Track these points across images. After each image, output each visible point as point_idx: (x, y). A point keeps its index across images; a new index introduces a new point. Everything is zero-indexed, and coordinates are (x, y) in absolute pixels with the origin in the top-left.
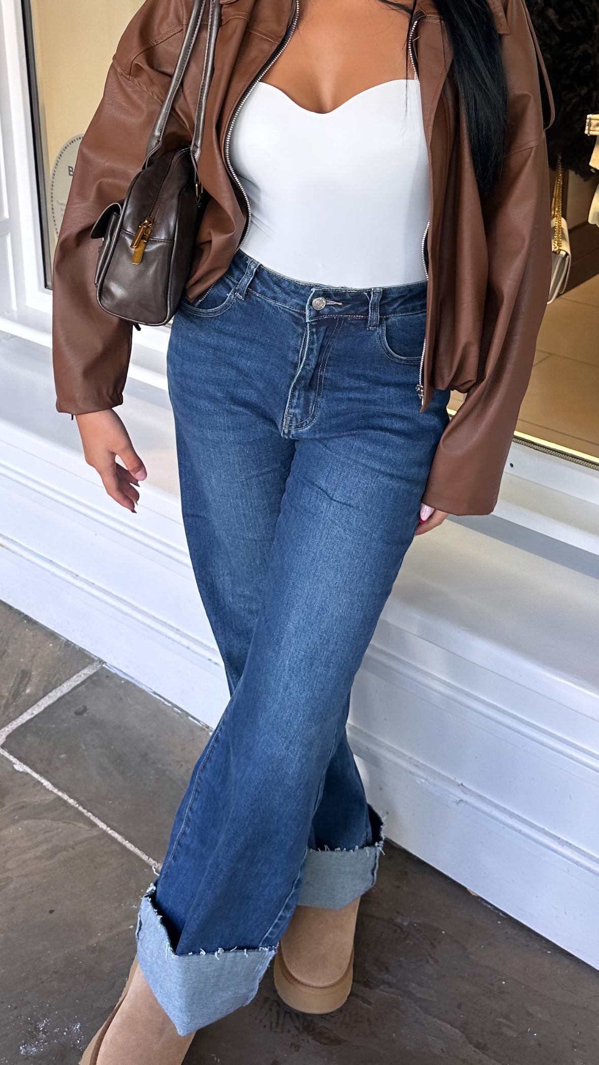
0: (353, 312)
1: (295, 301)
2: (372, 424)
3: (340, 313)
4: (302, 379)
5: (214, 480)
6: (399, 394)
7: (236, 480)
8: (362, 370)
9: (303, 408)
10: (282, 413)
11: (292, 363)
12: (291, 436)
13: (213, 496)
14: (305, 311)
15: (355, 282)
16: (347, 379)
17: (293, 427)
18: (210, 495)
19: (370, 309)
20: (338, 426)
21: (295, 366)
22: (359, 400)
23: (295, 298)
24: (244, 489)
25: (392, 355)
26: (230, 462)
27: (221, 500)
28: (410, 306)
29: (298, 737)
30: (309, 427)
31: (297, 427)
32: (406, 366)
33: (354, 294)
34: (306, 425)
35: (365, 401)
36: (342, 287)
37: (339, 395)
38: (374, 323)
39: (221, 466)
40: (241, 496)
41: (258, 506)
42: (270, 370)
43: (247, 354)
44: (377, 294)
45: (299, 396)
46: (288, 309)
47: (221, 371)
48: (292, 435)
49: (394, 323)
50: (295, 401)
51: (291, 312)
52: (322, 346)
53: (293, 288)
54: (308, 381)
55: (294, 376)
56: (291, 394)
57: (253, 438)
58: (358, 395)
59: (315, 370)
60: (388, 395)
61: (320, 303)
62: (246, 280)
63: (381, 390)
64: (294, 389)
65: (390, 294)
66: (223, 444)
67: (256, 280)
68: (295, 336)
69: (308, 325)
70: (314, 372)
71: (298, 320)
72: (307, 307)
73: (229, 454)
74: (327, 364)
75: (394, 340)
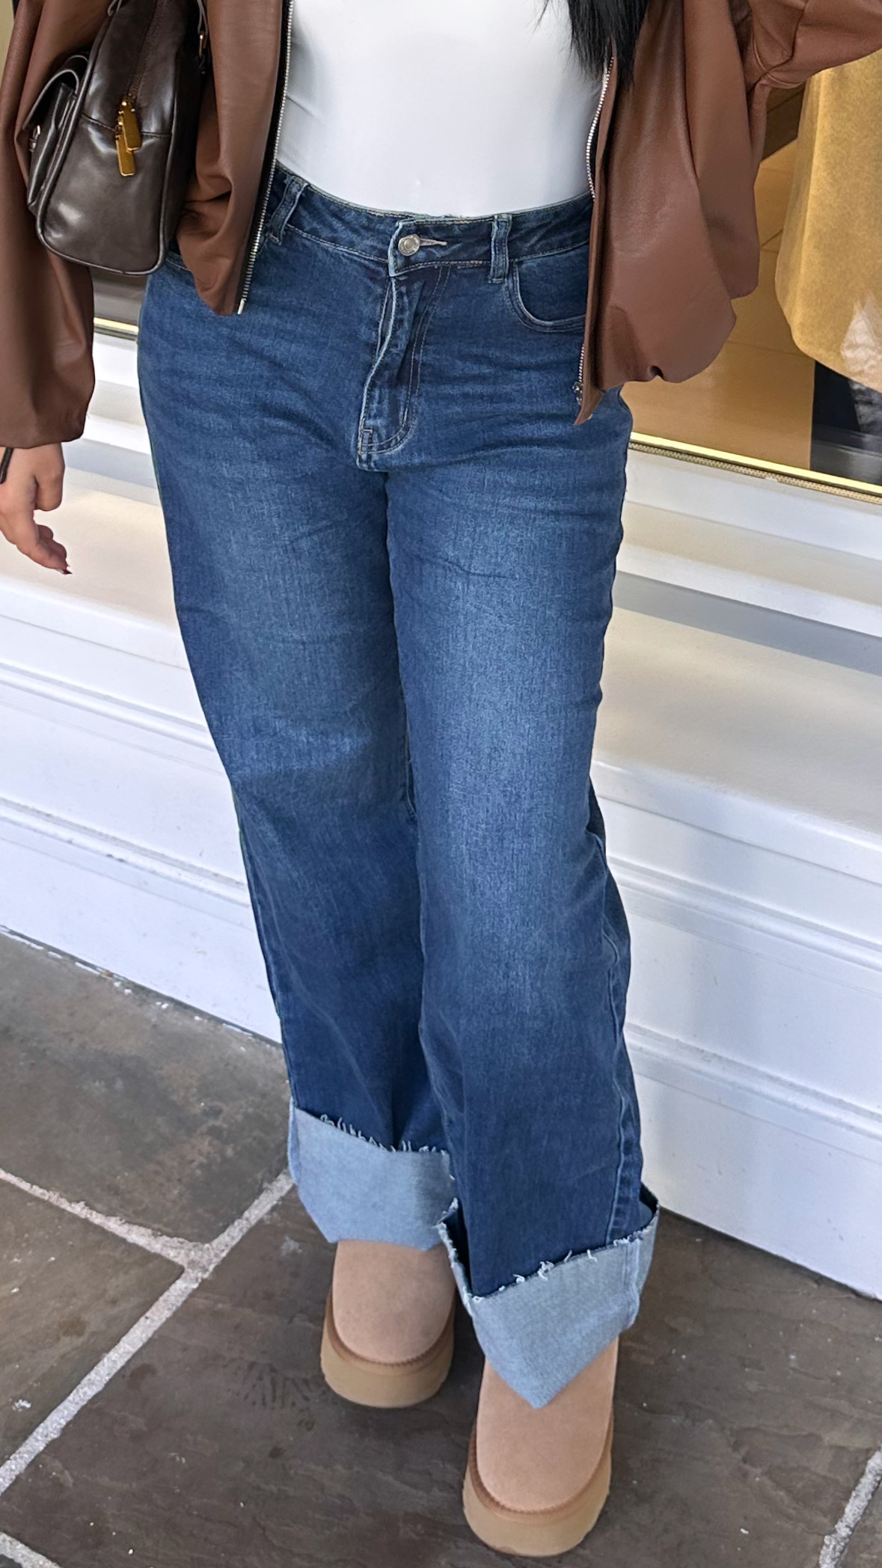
0: (465, 256)
1: (368, 242)
2: (507, 437)
3: (443, 258)
4: (386, 369)
5: (234, 546)
6: (546, 380)
7: (274, 542)
8: (483, 347)
9: (388, 416)
10: (353, 428)
11: (367, 344)
12: (372, 465)
13: (233, 573)
14: (387, 258)
15: (469, 209)
16: (459, 363)
17: (374, 449)
18: (227, 572)
19: (493, 249)
20: (450, 443)
21: (372, 349)
22: (482, 396)
23: (368, 239)
24: (288, 557)
25: (530, 320)
26: (263, 514)
27: (247, 578)
28: (555, 239)
29: (516, 954)
30: (401, 447)
31: (381, 448)
32: (553, 336)
33: (466, 227)
34: (396, 444)
35: (491, 399)
36: (446, 217)
37: (447, 389)
38: (501, 271)
39: (248, 521)
40: (283, 569)
41: (312, 583)
42: (329, 359)
43: (290, 332)
44: (503, 224)
45: (380, 397)
46: (358, 256)
47: (243, 363)
48: (375, 462)
49: (529, 268)
50: (375, 405)
51: (362, 261)
52: (417, 315)
53: (364, 221)
54: (396, 371)
55: (370, 367)
56: (368, 394)
57: (301, 472)
58: (479, 389)
59: (406, 352)
60: (529, 384)
61: (411, 245)
62: (283, 213)
63: (516, 376)
64: (373, 385)
65: (524, 222)
66: (251, 485)
67: (300, 208)
68: (370, 300)
69: (393, 281)
70: (404, 357)
71: (376, 274)
72: (389, 252)
73: (261, 501)
74: (425, 341)
75: (532, 297)
